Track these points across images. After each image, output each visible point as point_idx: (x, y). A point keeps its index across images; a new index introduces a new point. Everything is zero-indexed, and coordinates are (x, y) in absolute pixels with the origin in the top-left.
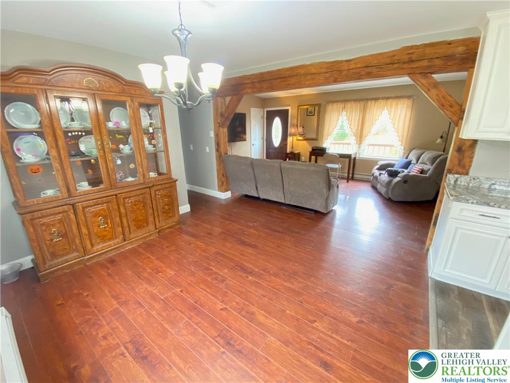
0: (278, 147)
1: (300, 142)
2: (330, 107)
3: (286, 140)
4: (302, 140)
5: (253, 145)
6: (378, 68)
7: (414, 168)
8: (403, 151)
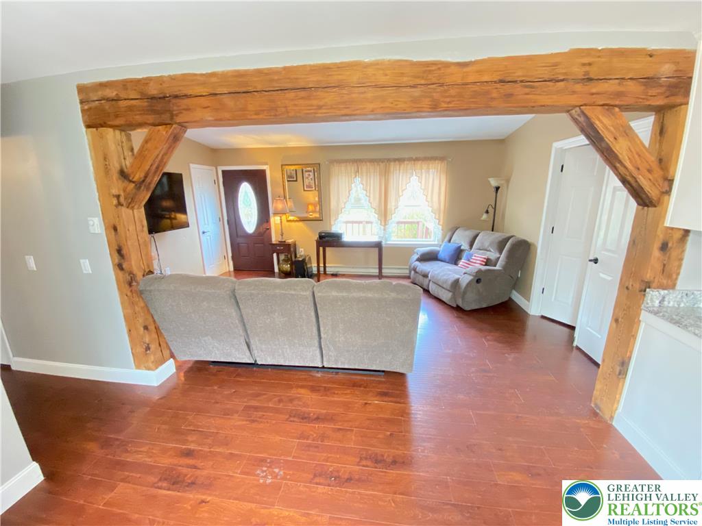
0: (254, 233)
1: (293, 224)
2: (335, 169)
3: (268, 221)
4: (296, 221)
5: (204, 233)
6: (526, 87)
7: (473, 257)
8: (441, 231)
